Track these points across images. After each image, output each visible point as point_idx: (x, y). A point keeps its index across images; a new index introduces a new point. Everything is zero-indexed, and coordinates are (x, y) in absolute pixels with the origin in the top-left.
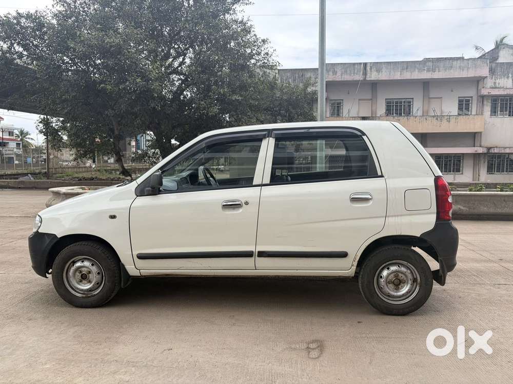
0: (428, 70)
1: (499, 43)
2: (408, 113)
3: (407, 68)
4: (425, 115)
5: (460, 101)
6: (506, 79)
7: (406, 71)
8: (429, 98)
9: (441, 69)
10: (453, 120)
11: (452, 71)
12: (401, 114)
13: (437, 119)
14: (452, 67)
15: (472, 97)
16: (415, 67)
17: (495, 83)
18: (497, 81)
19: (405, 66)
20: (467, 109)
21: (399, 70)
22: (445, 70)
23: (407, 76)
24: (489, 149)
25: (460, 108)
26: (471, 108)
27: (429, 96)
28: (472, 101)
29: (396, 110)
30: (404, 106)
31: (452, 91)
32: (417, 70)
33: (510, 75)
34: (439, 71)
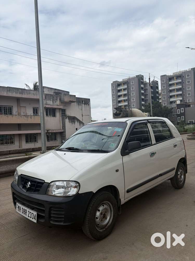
0: (20, 93)
1: (35, 85)
2: (11, 113)
3: (10, 91)
4: (19, 114)
5: (34, 109)
6: (50, 101)
7: (10, 93)
8: (21, 107)
9: (26, 93)
10: (33, 118)
11: (30, 95)
12: (7, 114)
13: (26, 117)
14: (30, 93)
15: (38, 108)
16: (14, 91)
17: (46, 102)
18: (47, 102)
19: (9, 90)
20: (37, 113)
21: (6, 91)
22: (27, 94)
23: (10, 94)
24: (48, 131)
25: (34, 113)
26: (38, 112)
27: (20, 105)
28: (38, 109)
29: (5, 111)
30: (8, 109)
31: (30, 104)
32: (15, 92)
33: (52, 100)
34: (25, 94)
